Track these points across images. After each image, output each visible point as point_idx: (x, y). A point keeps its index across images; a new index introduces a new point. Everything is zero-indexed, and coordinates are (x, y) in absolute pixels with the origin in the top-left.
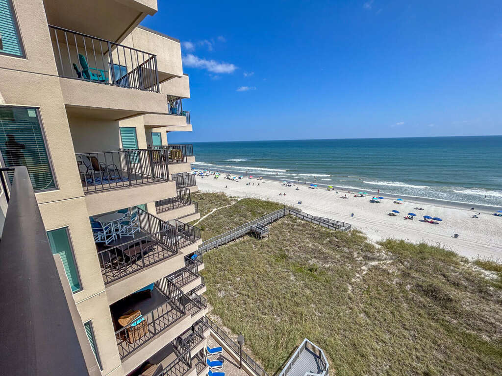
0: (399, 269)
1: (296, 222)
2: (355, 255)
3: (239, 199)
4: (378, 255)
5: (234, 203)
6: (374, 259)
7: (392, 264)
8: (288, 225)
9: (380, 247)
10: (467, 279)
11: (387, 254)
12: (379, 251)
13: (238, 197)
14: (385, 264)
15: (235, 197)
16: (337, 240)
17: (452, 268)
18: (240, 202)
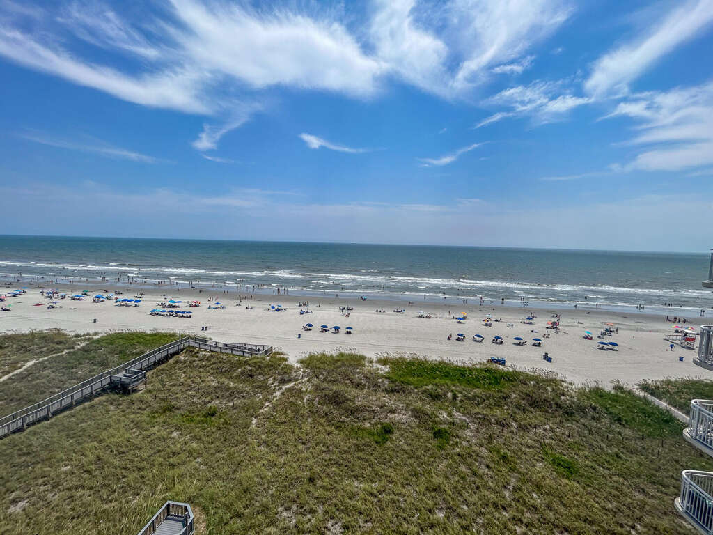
0: (313, 385)
1: (197, 357)
2: (270, 381)
3: (97, 337)
4: (295, 374)
5: (83, 344)
6: (289, 381)
7: (308, 381)
8: (185, 361)
9: (299, 365)
10: (367, 378)
11: (304, 372)
12: (297, 370)
13: (96, 334)
14: (300, 383)
15: (88, 334)
16: (250, 368)
17: (358, 370)
18: (98, 341)
